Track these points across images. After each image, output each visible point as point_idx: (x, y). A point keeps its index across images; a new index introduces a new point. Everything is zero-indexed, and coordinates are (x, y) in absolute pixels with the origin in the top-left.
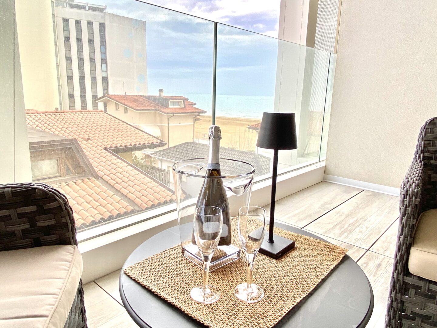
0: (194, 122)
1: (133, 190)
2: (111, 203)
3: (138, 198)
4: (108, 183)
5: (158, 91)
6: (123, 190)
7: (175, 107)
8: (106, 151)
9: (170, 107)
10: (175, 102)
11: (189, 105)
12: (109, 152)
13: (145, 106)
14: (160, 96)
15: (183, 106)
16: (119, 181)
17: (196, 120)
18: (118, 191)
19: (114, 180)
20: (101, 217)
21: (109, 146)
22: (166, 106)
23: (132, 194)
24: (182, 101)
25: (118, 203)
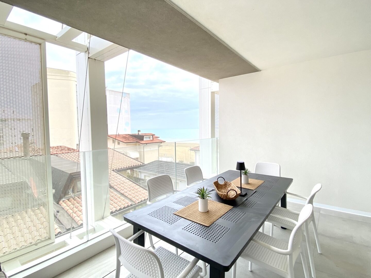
0: (159, 148)
1: (130, 193)
2: (119, 201)
3: (133, 197)
4: (117, 190)
5: (138, 131)
6: (125, 194)
7: (147, 140)
8: (114, 172)
9: (144, 140)
10: (148, 137)
11: (155, 138)
12: (115, 172)
13: (130, 140)
14: (138, 134)
15: (152, 139)
16: (123, 188)
17: (160, 146)
18: (122, 194)
19: (120, 188)
20: (116, 209)
21: (115, 169)
22: (143, 140)
23: (130, 195)
24: (152, 136)
25: (123, 201)
